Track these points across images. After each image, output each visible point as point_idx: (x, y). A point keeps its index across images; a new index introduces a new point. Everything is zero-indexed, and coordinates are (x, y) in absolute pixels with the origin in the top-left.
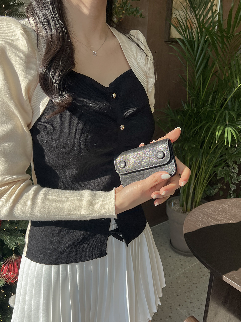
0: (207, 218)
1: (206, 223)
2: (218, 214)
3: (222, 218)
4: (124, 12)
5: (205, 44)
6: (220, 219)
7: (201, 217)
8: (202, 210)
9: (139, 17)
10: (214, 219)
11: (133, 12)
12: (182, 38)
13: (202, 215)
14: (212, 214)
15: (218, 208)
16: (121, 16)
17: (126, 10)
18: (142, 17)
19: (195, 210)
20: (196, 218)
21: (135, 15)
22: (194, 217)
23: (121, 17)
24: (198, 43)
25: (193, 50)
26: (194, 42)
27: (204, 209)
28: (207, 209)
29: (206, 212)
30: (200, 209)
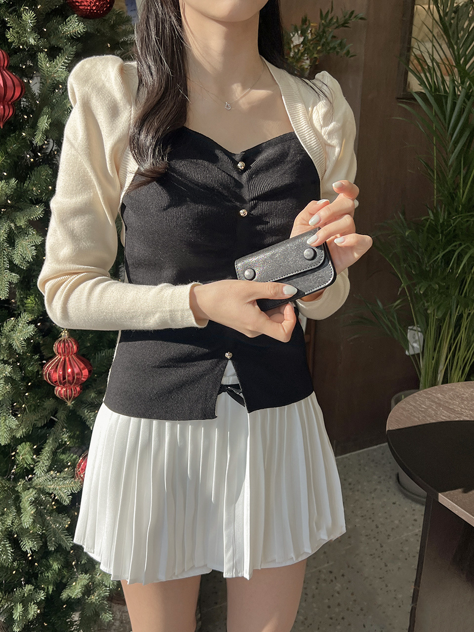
0: (436, 408)
1: (433, 415)
2: (459, 403)
3: (466, 409)
4: (319, 48)
5: (466, 100)
6: (461, 411)
7: (426, 406)
8: (431, 394)
9: (345, 56)
10: (448, 409)
11: (334, 48)
12: (423, 91)
13: (428, 403)
14: (447, 402)
15: (463, 394)
16: (315, 55)
17: (323, 45)
18: (349, 56)
19: (418, 394)
20: (414, 406)
21: (338, 53)
22: (411, 405)
23: (315, 58)
24: (454, 99)
25: (443, 113)
26: (446, 98)
27: (434, 395)
28: (441, 394)
29: (438, 398)
30: (426, 393)
